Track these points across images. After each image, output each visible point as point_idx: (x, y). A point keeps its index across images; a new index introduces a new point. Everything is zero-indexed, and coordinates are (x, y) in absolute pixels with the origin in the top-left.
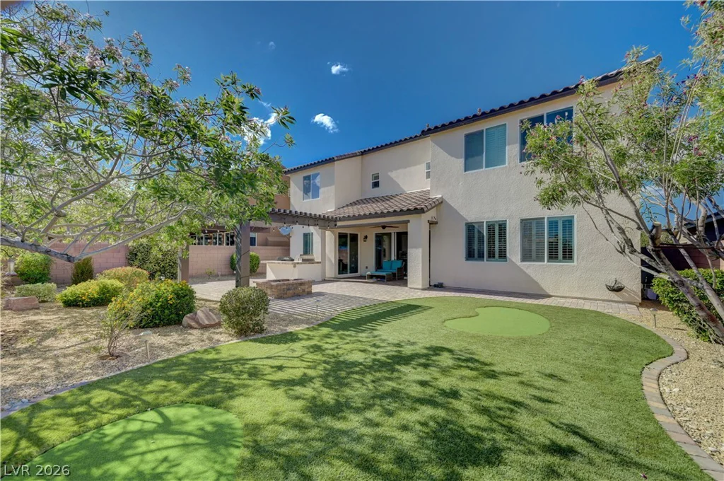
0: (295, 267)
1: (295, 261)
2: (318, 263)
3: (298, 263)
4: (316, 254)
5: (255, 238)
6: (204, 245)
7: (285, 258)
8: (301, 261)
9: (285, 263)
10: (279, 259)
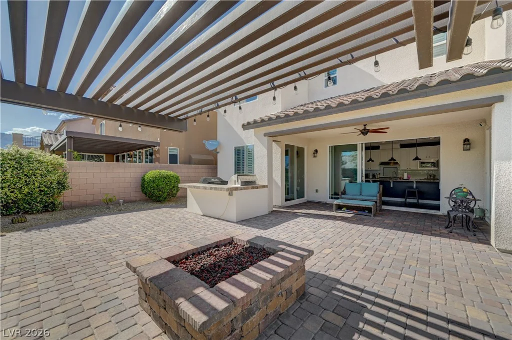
0: (230, 194)
1: (230, 185)
2: (264, 187)
3: (236, 189)
4: (260, 173)
5: (176, 156)
6: (104, 162)
7: (213, 180)
8: (238, 185)
9: (216, 189)
10: (204, 182)
